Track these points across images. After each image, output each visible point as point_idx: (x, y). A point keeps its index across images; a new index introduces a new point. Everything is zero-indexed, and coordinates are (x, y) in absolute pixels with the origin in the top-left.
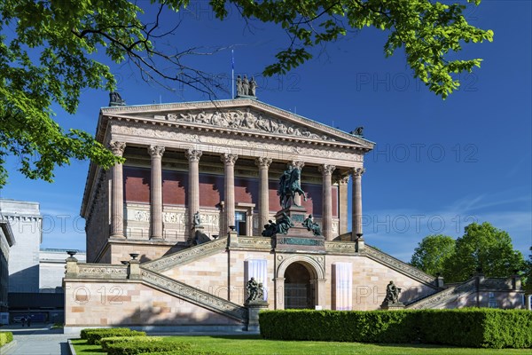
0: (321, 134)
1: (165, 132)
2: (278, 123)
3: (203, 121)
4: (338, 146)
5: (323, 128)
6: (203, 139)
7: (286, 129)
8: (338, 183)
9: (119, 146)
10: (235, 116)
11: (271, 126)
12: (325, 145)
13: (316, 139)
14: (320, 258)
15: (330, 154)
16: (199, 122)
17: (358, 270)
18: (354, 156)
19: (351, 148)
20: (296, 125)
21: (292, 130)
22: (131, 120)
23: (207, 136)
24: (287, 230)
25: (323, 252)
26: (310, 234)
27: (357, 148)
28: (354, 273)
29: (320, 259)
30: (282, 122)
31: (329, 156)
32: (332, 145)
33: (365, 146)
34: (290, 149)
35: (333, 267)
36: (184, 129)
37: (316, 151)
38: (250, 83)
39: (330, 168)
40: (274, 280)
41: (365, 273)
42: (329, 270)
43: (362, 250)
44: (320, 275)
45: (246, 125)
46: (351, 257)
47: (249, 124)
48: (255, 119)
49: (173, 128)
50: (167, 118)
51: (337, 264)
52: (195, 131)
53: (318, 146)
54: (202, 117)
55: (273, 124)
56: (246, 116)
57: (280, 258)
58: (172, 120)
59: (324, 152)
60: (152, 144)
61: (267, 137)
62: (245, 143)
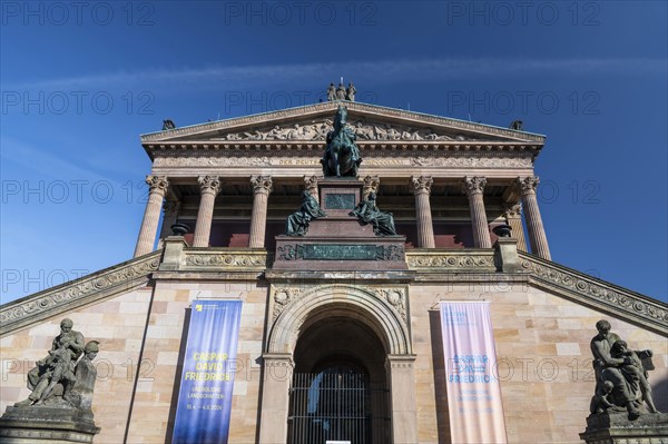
0: (455, 134)
1: (222, 159)
2: (387, 129)
4: (484, 147)
5: (454, 124)
6: (275, 161)
7: (398, 134)
8: (505, 216)
9: (159, 182)
10: (323, 127)
11: (376, 134)
12: (462, 147)
13: (447, 141)
14: (392, 293)
15: (475, 162)
16: (271, 139)
17: (512, 325)
18: (516, 162)
20: (413, 127)
21: (408, 135)
23: (280, 156)
24: (306, 226)
28: (497, 335)
29: (394, 297)
30: (392, 127)
31: (474, 165)
32: (473, 147)
33: (528, 142)
34: (407, 162)
35: (435, 317)
36: (247, 150)
37: (450, 160)
38: (347, 89)
39: (478, 183)
40: (261, 361)
41: (536, 333)
42: (422, 327)
43: (512, 268)
46: (486, 288)
49: (233, 151)
50: (226, 139)
51: (442, 307)
53: (451, 151)
54: (275, 133)
55: (378, 131)
57: (282, 296)
59: (464, 161)
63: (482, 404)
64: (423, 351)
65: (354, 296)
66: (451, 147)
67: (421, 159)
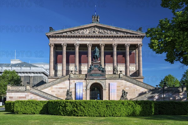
0: (124, 32)
1: (66, 39)
2: (107, 30)
3: (79, 33)
4: (131, 36)
5: (124, 30)
6: (80, 39)
7: (110, 32)
9: (52, 45)
10: (91, 30)
11: (104, 32)
12: (125, 36)
13: (122, 34)
14: (104, 81)
15: (128, 39)
16: (78, 34)
17: (120, 85)
18: (138, 39)
19: (136, 36)
20: (114, 30)
21: (112, 32)
22: (55, 36)
23: (81, 38)
24: (91, 71)
25: (105, 79)
26: (100, 72)
27: (139, 36)
28: (117, 87)
29: (104, 82)
30: (109, 30)
31: (128, 40)
32: (128, 36)
33: (142, 35)
34: (111, 39)
35: (109, 84)
36: (73, 37)
37: (122, 39)
39: (128, 45)
40: (86, 90)
41: (123, 86)
42: (107, 86)
43: (121, 77)
44: (104, 88)
45: (95, 33)
46: (117, 80)
47: (96, 32)
48: (98, 30)
49: (69, 37)
50: (67, 34)
51: (110, 83)
52: (76, 37)
53: (122, 37)
54: (79, 32)
56: (95, 29)
57: (88, 82)
58: (69, 34)
59: (125, 39)
60: (62, 43)
61: (102, 36)
62: (95, 39)
63: (114, 95)
64: (107, 89)
65: (98, 81)
66: (123, 36)
67: (115, 39)
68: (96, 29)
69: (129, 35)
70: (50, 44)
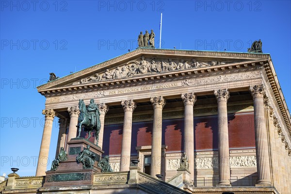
1: (79, 94)
3: (107, 78)
4: (227, 68)
6: (107, 93)
10: (133, 66)
12: (213, 70)
16: (104, 79)
19: (242, 66)
20: (185, 59)
27: (250, 65)
30: (173, 60)
32: (220, 69)
36: (91, 88)
38: (150, 36)
43: (133, 181)
45: (140, 72)
46: (120, 191)
48: (149, 64)
50: (81, 83)
52: (99, 87)
54: (107, 75)
55: (164, 64)
56: (141, 64)
58: (85, 82)
60: (69, 106)
66: (206, 71)
67: (188, 81)
68: (145, 63)
69: (223, 65)
70: (44, 111)
